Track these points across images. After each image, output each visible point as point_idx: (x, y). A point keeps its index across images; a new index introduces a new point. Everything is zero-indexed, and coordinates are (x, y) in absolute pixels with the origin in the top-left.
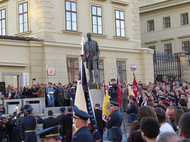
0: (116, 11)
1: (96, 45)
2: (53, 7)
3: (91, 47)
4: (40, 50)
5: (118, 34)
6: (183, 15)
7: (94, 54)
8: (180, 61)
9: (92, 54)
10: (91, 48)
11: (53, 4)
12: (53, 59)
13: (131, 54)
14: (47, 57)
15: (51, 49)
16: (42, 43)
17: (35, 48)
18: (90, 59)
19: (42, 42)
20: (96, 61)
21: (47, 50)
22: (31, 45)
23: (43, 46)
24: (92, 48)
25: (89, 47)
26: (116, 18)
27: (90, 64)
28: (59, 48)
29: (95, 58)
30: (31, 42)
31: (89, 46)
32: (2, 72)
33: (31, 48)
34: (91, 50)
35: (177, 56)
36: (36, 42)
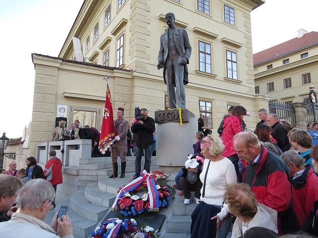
0: (227, 52)
1: (184, 36)
2: (148, 34)
3: (173, 38)
4: (128, 83)
5: (230, 76)
6: (286, 81)
7: (178, 53)
8: (295, 112)
9: (174, 52)
10: (172, 41)
11: (149, 31)
12: (145, 94)
13: (244, 99)
14: (136, 91)
15: (143, 82)
16: (131, 75)
17: (122, 80)
18: (170, 63)
19: (131, 73)
20: (183, 67)
21: (137, 82)
22: (116, 75)
23: (133, 78)
24: (174, 41)
25: (169, 39)
26: (228, 59)
27: (170, 73)
28: (154, 83)
29: (180, 60)
30: (115, 70)
31: (169, 37)
32: (70, 106)
33: (116, 79)
34: (172, 44)
35: (293, 107)
36: (122, 71)
